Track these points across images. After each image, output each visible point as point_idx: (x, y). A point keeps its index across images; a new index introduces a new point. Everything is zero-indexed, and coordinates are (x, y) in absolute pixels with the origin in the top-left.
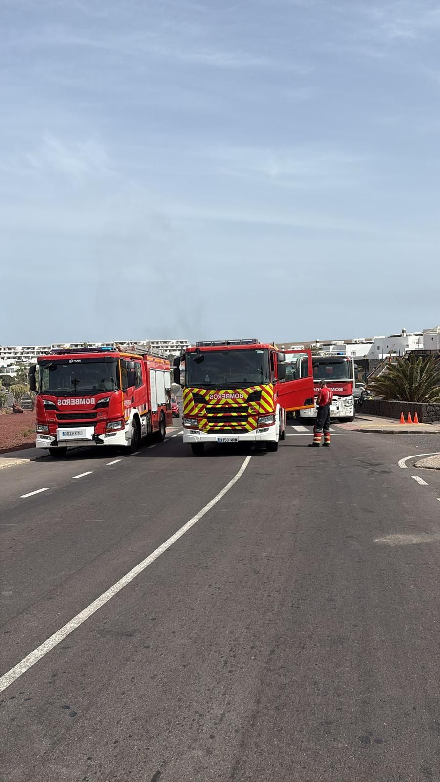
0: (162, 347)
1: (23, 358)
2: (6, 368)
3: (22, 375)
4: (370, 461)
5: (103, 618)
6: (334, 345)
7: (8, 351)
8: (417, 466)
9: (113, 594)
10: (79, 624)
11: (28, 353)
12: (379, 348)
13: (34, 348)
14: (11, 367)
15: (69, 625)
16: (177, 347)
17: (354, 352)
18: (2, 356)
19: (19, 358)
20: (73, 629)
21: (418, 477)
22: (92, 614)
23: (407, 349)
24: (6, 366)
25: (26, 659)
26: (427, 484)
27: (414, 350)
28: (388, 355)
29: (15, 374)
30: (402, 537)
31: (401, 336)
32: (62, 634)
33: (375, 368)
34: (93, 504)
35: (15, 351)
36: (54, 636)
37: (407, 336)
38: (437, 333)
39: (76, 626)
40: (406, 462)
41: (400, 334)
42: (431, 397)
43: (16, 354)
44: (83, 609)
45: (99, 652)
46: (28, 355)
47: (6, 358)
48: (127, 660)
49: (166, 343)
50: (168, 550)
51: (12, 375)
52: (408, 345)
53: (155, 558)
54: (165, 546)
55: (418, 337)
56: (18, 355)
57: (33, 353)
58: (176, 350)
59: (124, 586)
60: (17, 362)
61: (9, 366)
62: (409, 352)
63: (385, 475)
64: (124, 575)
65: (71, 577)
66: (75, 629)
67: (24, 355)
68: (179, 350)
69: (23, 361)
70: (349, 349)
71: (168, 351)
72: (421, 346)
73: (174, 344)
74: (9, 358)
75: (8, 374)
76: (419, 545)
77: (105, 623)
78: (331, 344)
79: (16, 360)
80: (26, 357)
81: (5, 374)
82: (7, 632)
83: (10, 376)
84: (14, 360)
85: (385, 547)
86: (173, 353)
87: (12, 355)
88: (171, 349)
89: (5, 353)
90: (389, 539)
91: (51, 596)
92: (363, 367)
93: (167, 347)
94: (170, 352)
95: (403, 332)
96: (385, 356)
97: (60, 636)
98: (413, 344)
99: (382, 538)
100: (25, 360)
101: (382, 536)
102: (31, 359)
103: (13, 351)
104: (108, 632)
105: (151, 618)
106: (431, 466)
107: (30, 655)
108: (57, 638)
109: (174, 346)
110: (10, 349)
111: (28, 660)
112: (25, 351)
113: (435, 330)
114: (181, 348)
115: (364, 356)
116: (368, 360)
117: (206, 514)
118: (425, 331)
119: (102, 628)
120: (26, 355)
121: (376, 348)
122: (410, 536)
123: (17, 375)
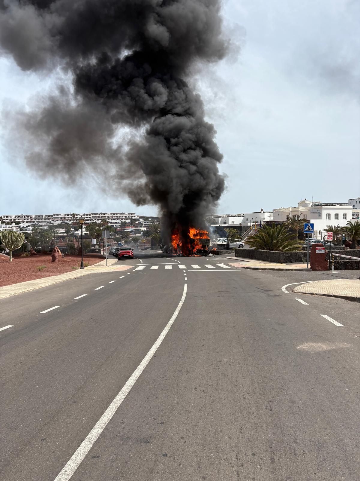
0: (120, 217)
1: (36, 222)
2: (25, 228)
3: (35, 232)
4: (263, 288)
5: (121, 423)
6: (222, 217)
7: (27, 218)
8: (295, 292)
9: (124, 397)
10: (103, 429)
11: (39, 219)
12: (247, 219)
13: (42, 216)
14: (29, 227)
15: (95, 431)
16: (129, 217)
17: (233, 222)
18: (23, 221)
19: (33, 222)
20: (99, 435)
21: (299, 299)
22: (111, 418)
23: (264, 220)
24: (25, 227)
25: (63, 471)
26: (308, 304)
27: (268, 221)
28: (254, 224)
29: (31, 232)
30: (314, 345)
31: (260, 212)
32: (90, 440)
33: (246, 231)
34: (92, 318)
35: (31, 218)
36: (83, 443)
37: (264, 213)
38: (282, 211)
39: (101, 431)
40: (287, 288)
41: (259, 212)
42: (283, 248)
43: (31, 220)
44: (103, 413)
45: (126, 462)
46: (39, 220)
47: (25, 222)
48: (152, 471)
49: (122, 215)
50: (154, 356)
51: (29, 232)
52: (264, 218)
53: (147, 364)
54: (152, 353)
55: (270, 213)
56: (33, 220)
57: (42, 219)
58: (128, 219)
59: (130, 389)
60: (32, 224)
61: (27, 227)
62: (266, 222)
63: (277, 297)
64: (128, 379)
65: (88, 381)
66: (100, 435)
67: (36, 221)
68: (130, 219)
69: (35, 224)
70: (231, 220)
71: (123, 219)
72: (272, 219)
73: (127, 215)
74: (27, 222)
75: (26, 232)
76: (329, 351)
77: (124, 428)
78: (220, 217)
79: (32, 223)
80: (37, 222)
81: (25, 231)
82: (43, 440)
83: (28, 233)
84: (30, 223)
85: (307, 354)
86: (126, 221)
87: (29, 220)
88: (125, 218)
89: (25, 219)
90: (305, 346)
91: (75, 399)
92: (239, 230)
93: (123, 217)
94: (124, 220)
95: (262, 210)
96: (252, 224)
97: (89, 443)
98: (267, 217)
99: (301, 346)
100: (37, 223)
101: (301, 344)
102: (41, 223)
103: (30, 218)
104: (128, 438)
105: (160, 422)
106: (304, 292)
107: (66, 466)
108: (87, 446)
109: (127, 216)
110: (28, 216)
111: (65, 471)
112: (37, 218)
113: (280, 209)
114: (131, 218)
115: (240, 224)
116: (242, 226)
117: (172, 327)
118: (274, 210)
119: (122, 434)
120: (37, 220)
121: (246, 220)
122: (320, 344)
123: (32, 232)
